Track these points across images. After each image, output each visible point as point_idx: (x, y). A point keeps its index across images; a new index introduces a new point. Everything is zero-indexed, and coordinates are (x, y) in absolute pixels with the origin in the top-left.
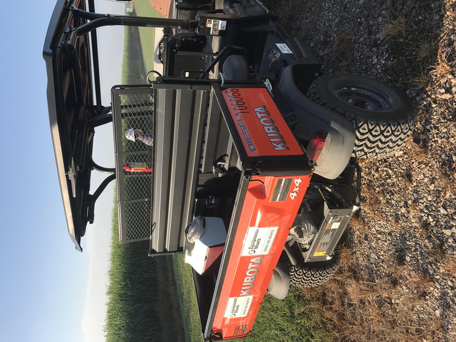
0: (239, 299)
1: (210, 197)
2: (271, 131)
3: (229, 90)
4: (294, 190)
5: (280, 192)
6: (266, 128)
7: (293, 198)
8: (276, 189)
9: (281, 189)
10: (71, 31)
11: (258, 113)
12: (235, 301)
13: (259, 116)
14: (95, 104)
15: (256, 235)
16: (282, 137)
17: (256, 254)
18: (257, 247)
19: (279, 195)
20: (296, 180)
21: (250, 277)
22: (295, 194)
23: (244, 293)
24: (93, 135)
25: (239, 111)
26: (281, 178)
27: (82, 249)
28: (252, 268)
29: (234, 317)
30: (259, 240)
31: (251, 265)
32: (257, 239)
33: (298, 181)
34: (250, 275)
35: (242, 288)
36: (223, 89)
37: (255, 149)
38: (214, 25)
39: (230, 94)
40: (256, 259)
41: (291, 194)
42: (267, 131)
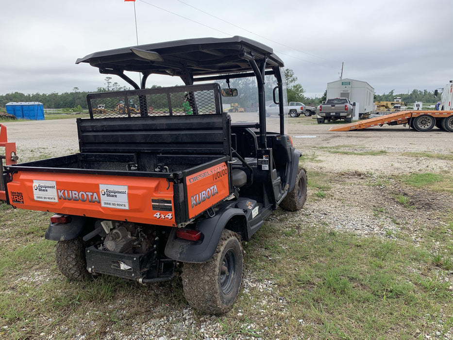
0: (55, 190)
1: (137, 165)
2: (203, 196)
3: (226, 167)
4: (162, 215)
5: (161, 204)
6: (204, 192)
7: (155, 216)
8: (162, 200)
9: (162, 204)
10: (252, 55)
11: (213, 187)
12: (53, 187)
13: (212, 188)
14: (194, 77)
15: (120, 193)
16: (200, 203)
17: (102, 197)
18: (108, 195)
19: (157, 204)
20: (170, 214)
21: (78, 195)
22: (158, 216)
23: (61, 194)
24: (170, 75)
25: (214, 173)
26: (172, 202)
27: (78, 63)
28: (87, 195)
29: (34, 189)
30: (116, 196)
31: (90, 194)
32: (116, 194)
33: (170, 215)
34: (80, 195)
35: (66, 191)
36: (226, 162)
37: (190, 182)
38: (265, 161)
39: (224, 168)
40: (97, 197)
41: (158, 214)
42: (203, 193)
